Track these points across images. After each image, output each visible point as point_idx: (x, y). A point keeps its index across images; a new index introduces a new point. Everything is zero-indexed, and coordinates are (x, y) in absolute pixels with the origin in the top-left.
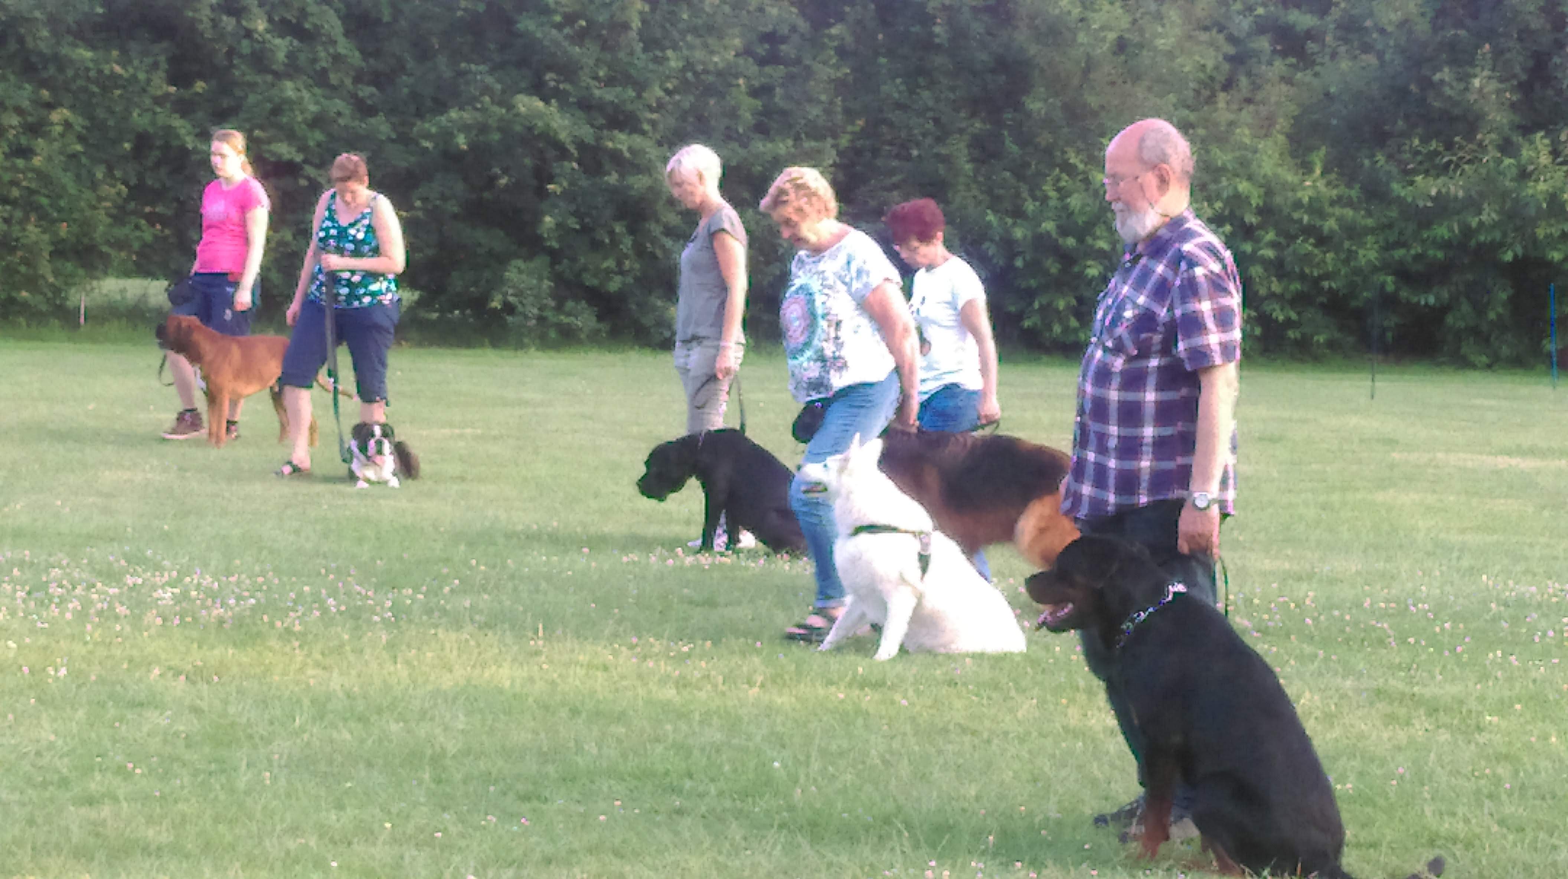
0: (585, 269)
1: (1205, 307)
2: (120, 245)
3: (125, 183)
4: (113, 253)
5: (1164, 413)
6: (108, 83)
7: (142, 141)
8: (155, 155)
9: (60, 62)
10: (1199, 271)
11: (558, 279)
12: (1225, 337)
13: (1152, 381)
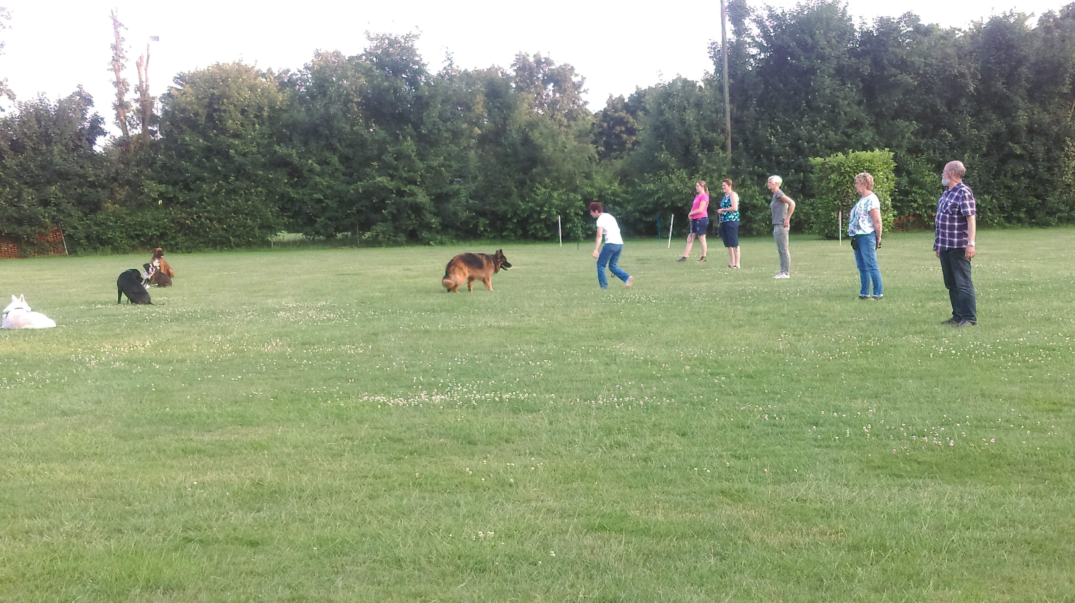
0: (402, 224)
1: (967, 202)
2: (278, 224)
3: (279, 207)
4: (276, 227)
5: (960, 228)
6: (270, 180)
7: (282, 196)
8: (286, 199)
9: (257, 176)
10: (966, 194)
11: (396, 228)
12: (972, 209)
13: (956, 221)
